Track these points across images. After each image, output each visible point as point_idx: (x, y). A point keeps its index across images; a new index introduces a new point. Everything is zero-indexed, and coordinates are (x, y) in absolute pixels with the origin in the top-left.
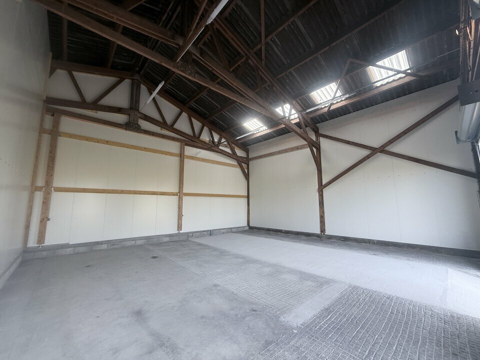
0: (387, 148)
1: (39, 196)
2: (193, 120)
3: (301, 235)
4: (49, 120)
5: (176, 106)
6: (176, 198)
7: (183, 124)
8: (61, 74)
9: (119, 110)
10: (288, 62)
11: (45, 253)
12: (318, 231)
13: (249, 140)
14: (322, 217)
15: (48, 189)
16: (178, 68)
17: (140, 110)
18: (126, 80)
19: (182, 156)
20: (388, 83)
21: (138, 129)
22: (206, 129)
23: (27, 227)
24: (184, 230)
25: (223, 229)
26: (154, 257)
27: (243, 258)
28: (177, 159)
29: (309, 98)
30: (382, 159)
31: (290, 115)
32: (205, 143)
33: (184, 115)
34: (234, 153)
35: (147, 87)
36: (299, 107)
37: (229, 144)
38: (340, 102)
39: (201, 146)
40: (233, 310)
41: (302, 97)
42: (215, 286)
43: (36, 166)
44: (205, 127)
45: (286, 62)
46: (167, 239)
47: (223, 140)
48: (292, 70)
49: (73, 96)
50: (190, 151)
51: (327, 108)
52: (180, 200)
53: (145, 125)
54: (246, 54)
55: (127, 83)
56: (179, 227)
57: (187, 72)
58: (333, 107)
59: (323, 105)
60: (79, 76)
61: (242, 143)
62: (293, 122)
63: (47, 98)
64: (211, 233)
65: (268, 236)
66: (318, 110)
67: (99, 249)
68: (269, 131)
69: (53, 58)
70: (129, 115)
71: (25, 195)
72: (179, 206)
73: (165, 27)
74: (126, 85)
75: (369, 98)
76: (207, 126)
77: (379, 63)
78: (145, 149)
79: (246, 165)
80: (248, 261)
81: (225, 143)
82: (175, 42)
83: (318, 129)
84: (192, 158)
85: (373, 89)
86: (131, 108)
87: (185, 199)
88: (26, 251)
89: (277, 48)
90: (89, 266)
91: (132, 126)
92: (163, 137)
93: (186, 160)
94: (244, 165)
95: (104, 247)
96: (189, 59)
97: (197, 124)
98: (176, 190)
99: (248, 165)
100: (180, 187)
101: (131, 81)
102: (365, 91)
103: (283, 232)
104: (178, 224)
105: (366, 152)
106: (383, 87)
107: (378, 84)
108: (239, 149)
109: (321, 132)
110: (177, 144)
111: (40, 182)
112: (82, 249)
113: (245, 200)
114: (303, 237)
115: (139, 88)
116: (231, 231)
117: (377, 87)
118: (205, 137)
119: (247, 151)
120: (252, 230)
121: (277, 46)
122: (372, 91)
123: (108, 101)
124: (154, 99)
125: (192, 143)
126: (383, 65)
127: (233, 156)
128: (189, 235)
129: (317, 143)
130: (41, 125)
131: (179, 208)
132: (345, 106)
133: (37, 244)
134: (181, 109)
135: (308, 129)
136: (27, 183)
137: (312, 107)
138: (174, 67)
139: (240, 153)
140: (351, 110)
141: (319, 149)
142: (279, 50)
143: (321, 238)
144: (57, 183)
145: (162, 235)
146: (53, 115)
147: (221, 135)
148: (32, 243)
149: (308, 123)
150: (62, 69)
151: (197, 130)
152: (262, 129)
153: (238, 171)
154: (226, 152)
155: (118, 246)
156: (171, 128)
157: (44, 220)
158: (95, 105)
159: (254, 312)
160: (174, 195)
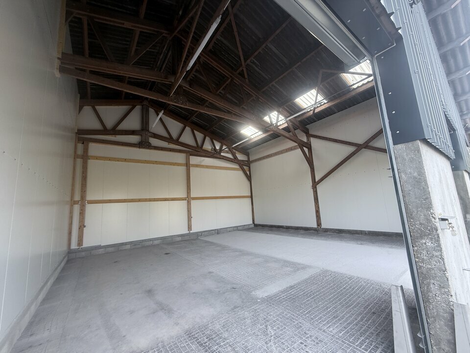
0: (371, 144)
1: (77, 208)
2: (195, 132)
3: (300, 230)
4: (80, 146)
5: (180, 122)
6: (185, 202)
7: (187, 138)
8: (87, 109)
9: (133, 132)
10: (269, 77)
11: (83, 254)
12: (315, 225)
13: (248, 145)
14: (318, 212)
15: (83, 202)
16: (172, 101)
17: (150, 129)
18: (137, 107)
19: (188, 165)
20: (363, 85)
21: (149, 146)
22: (208, 139)
23: (70, 233)
24: (194, 230)
25: (229, 228)
26: (166, 254)
27: (241, 251)
28: (184, 168)
29: (295, 104)
30: (367, 154)
31: (278, 121)
32: (208, 151)
33: (188, 129)
34: (236, 158)
35: (154, 110)
36: (286, 113)
37: (230, 150)
38: (324, 104)
39: (204, 154)
40: (217, 288)
41: (288, 104)
42: (210, 273)
43: (73, 185)
44: (207, 137)
45: (267, 78)
46: (180, 239)
47: (224, 147)
48: (274, 83)
49: (97, 126)
50: (194, 160)
51: (312, 112)
52: (189, 204)
53: (154, 142)
54: (231, 77)
55: (138, 108)
56: (190, 228)
57: (179, 103)
58: (317, 111)
59: (308, 109)
60: (101, 109)
61: (242, 148)
62: (281, 128)
63: (78, 130)
64: (218, 232)
65: (270, 232)
66: (305, 113)
67: (124, 248)
68: (264, 135)
69: (81, 98)
70: (141, 135)
71: (67, 208)
72: (188, 209)
73: (160, 71)
74: (137, 110)
75: (349, 99)
76: (208, 136)
77: (351, 70)
78: (156, 163)
79: (248, 168)
80: (243, 253)
81: (227, 149)
82: (168, 80)
83: (308, 130)
84: (197, 166)
85: (350, 91)
86: (142, 130)
87: (193, 202)
88: (70, 252)
89: (257, 67)
90: (116, 262)
91: (143, 144)
92: (170, 151)
93: (191, 169)
94: (245, 168)
95: (128, 247)
96: (181, 91)
97: (199, 136)
98: (184, 195)
99: (249, 168)
100: (188, 193)
101: (141, 107)
102: (344, 94)
103: (284, 228)
104: (189, 225)
105: (352, 149)
106: (360, 88)
107: (355, 87)
108: (240, 153)
109: (311, 132)
110: (183, 155)
111: (77, 197)
112: (110, 249)
113: (249, 200)
114: (302, 232)
115: (148, 111)
116: (237, 229)
117: (354, 89)
118: (208, 146)
119: (248, 155)
120: (258, 227)
121: (257, 66)
122: (350, 93)
123: (124, 126)
124: (161, 119)
125: (196, 153)
126: (355, 71)
127: (235, 160)
128: (198, 235)
129: (308, 144)
130: (75, 152)
131: (188, 211)
132: (329, 108)
133: (78, 246)
134: (184, 124)
135: (298, 132)
136: (68, 199)
137: (299, 112)
138: (169, 101)
139: (240, 157)
140: (336, 111)
141: (310, 149)
142: (259, 69)
143: (318, 231)
144: (89, 197)
145: (175, 236)
146: (83, 143)
147: (222, 143)
148: (74, 246)
149: (297, 126)
150: (88, 105)
151: (200, 141)
152: (258, 134)
153: (240, 174)
154: (228, 158)
155: (139, 246)
156: (177, 142)
157: (82, 227)
158: (114, 131)
159: (234, 290)
160: (183, 200)
